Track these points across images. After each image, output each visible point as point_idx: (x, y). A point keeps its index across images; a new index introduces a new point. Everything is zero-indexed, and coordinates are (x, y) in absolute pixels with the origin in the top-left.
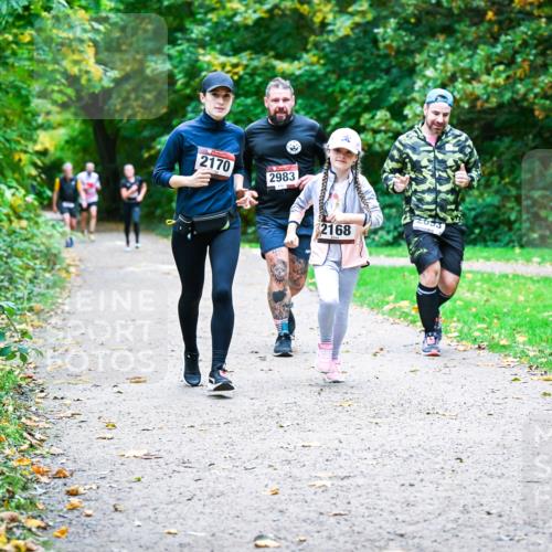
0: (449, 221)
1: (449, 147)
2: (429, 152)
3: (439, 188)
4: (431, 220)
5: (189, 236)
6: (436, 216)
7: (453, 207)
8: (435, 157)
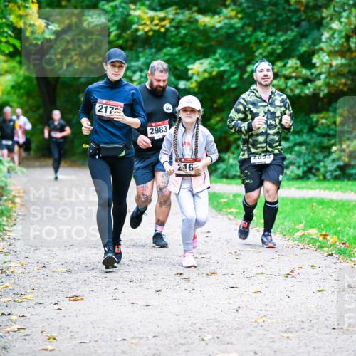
1: (278, 103)
3: (269, 132)
4: (263, 154)
6: (267, 151)
8: (269, 110)
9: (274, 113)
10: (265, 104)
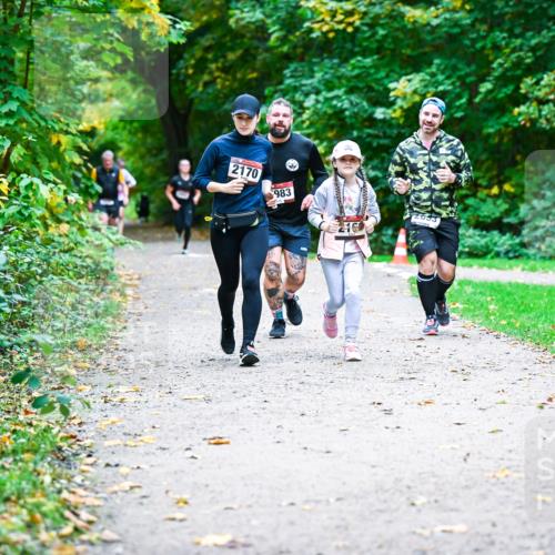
0: (444, 215)
1: (442, 151)
4: (427, 215)
5: (224, 230)
7: (447, 203)
9: (437, 163)
10: (426, 152)
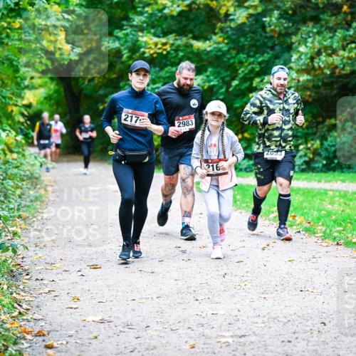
1: (291, 101)
2: (280, 104)
3: (284, 127)
7: (291, 139)
9: (288, 110)
